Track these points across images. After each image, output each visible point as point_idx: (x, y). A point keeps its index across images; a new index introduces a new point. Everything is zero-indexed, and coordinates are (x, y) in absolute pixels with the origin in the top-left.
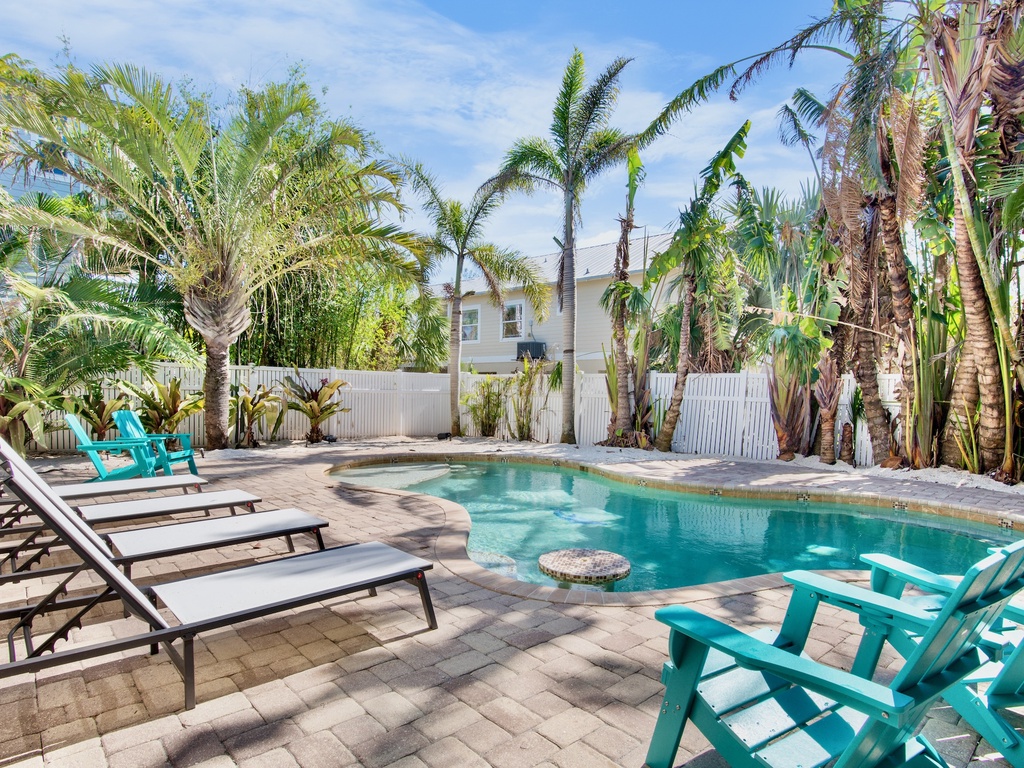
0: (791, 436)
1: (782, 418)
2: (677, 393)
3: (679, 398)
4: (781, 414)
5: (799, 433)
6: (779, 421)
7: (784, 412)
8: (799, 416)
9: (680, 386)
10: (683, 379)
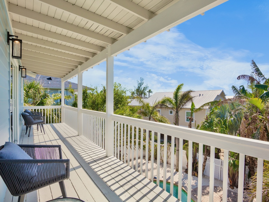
0: (233, 182)
1: (231, 177)
2: (204, 164)
3: (205, 165)
4: (230, 176)
5: (235, 181)
6: (230, 178)
7: (231, 176)
8: (235, 177)
9: (205, 162)
10: (205, 161)
